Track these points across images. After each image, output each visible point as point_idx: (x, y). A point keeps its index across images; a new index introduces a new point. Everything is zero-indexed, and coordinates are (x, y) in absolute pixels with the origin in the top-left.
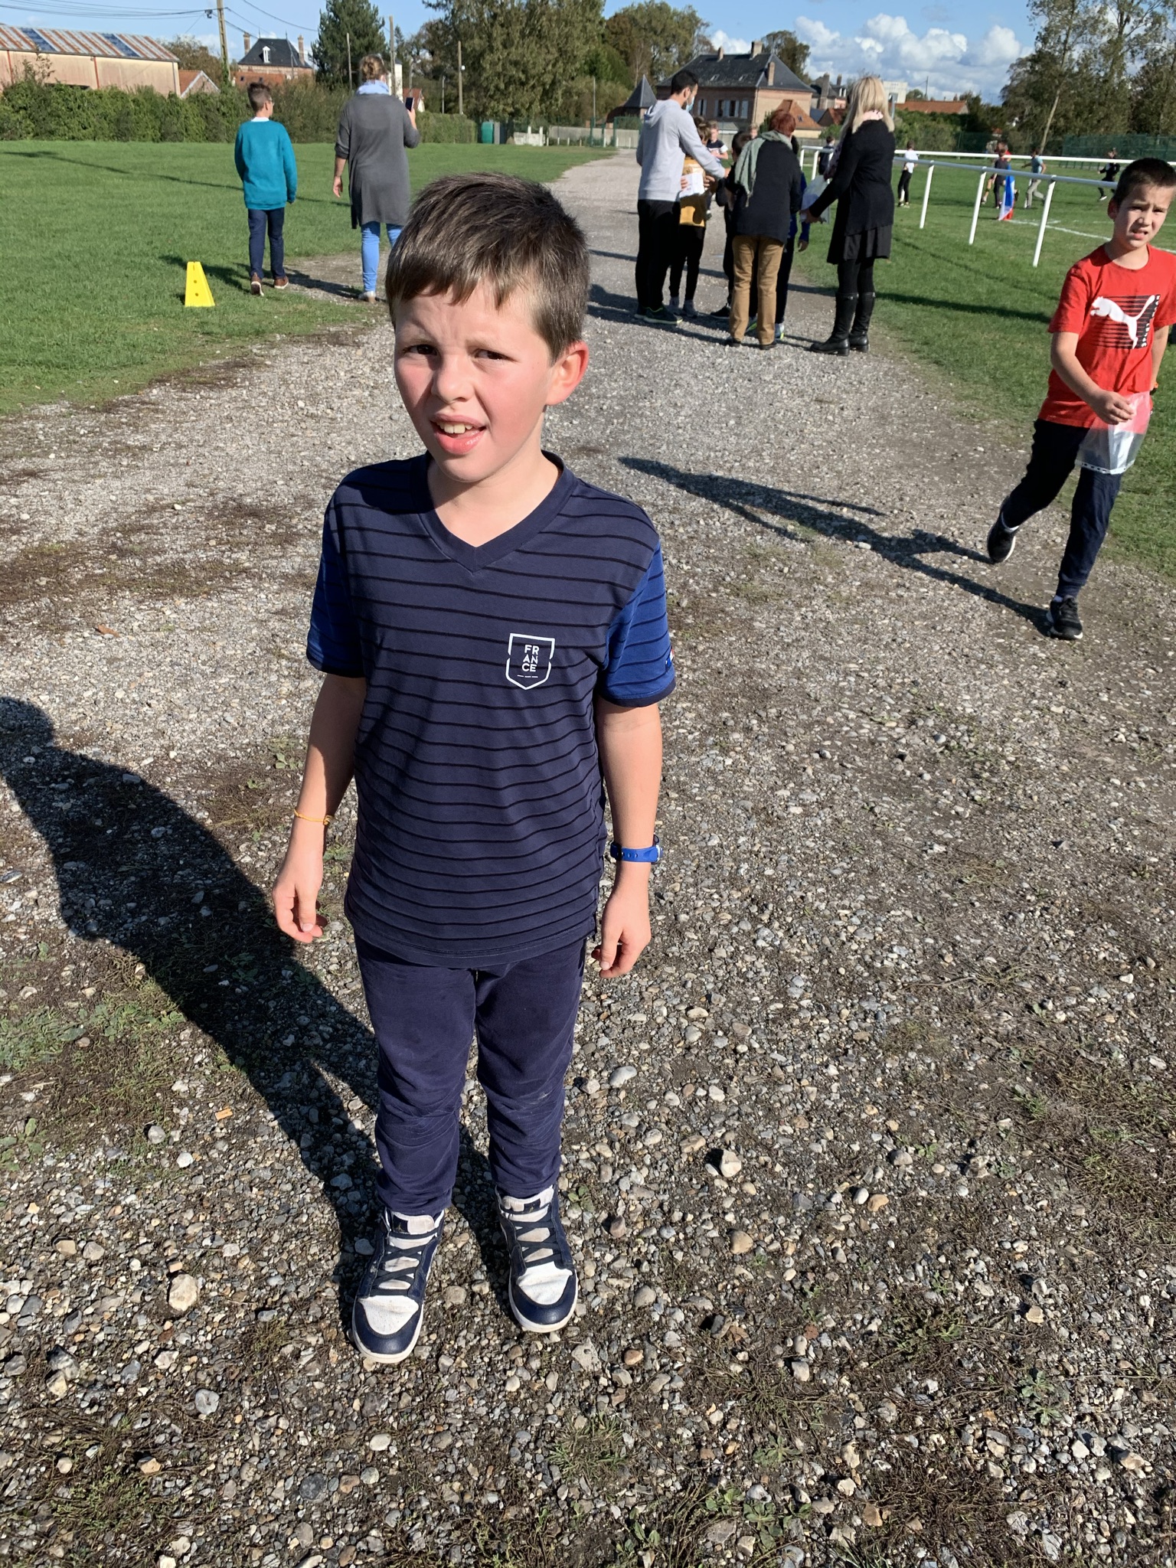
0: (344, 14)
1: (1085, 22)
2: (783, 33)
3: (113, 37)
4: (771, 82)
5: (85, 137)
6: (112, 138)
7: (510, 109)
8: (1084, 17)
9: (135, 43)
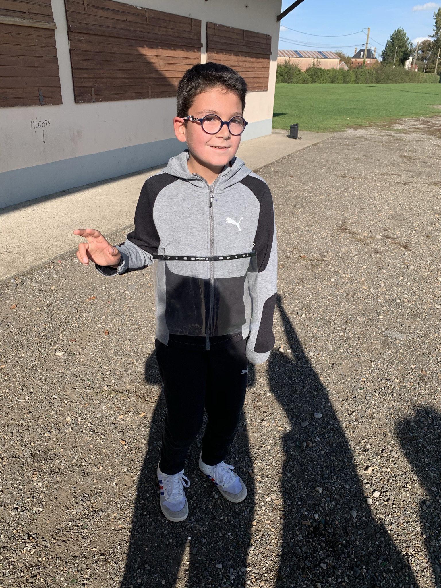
0: (396, 40)
3: (320, 52)
5: (323, 83)
6: (330, 83)
9: (327, 54)
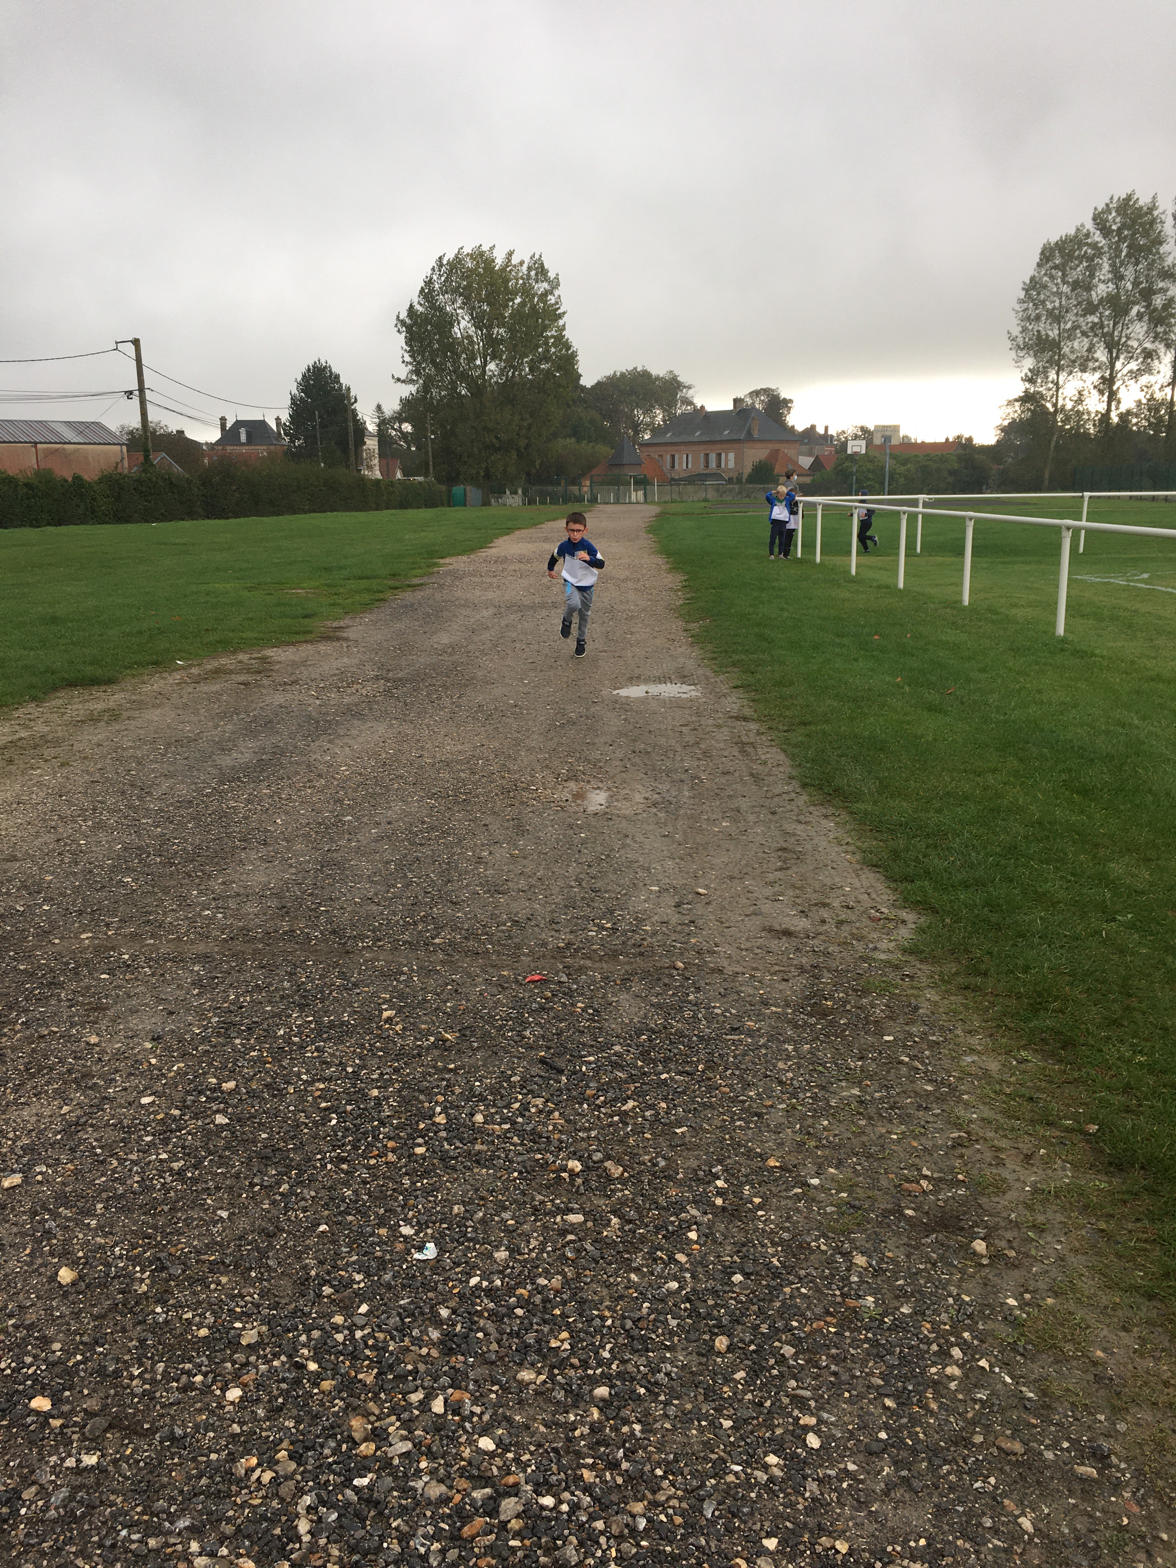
1: (1074, 361)
2: (766, 391)
4: (755, 434)
8: (1073, 357)
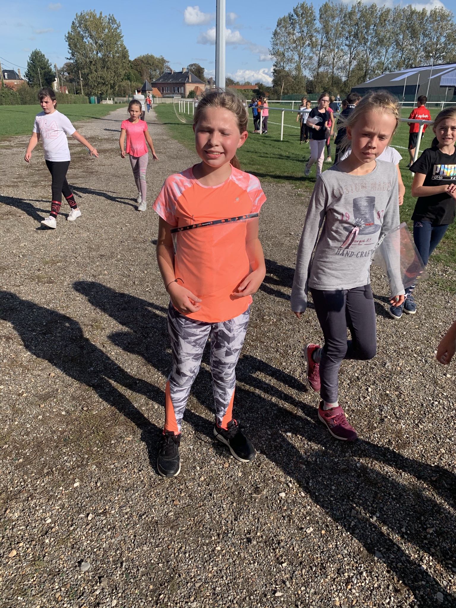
0: (36, 62)
2: (195, 64)
4: (190, 81)
7: (100, 92)
